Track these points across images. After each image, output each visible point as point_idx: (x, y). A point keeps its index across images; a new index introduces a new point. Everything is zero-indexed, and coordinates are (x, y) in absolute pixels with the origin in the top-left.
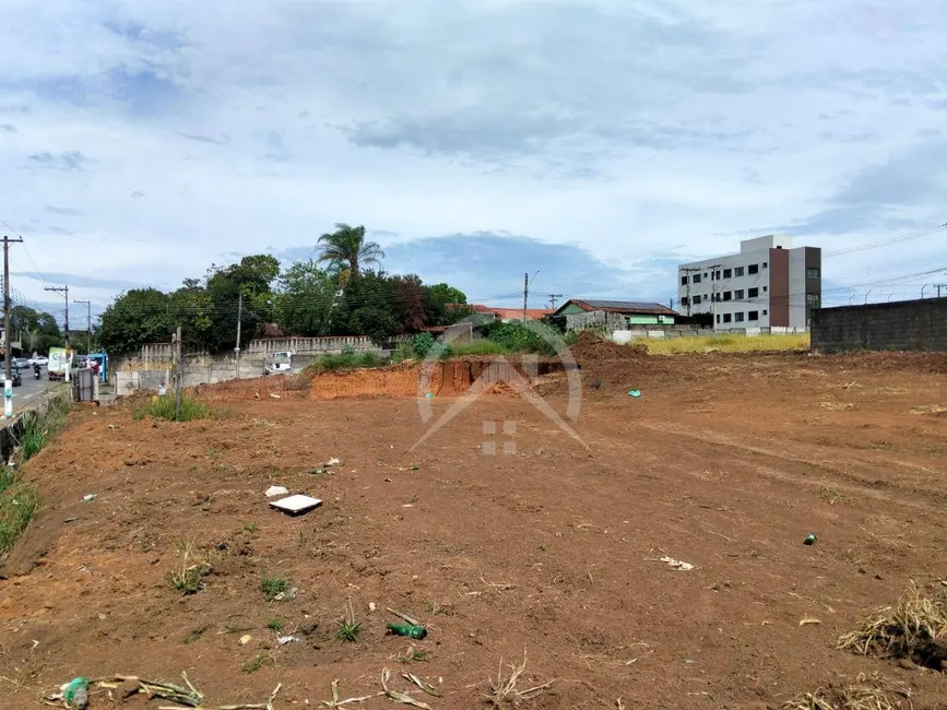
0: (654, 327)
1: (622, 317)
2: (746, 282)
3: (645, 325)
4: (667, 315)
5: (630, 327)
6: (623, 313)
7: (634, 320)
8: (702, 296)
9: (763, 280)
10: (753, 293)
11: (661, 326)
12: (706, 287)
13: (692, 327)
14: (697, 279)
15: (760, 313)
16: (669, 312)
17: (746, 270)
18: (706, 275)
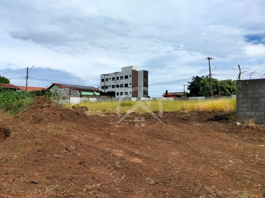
0: (91, 96)
1: (78, 91)
2: (124, 82)
3: (88, 95)
4: (97, 92)
5: (81, 96)
6: (78, 90)
7: (83, 93)
8: (109, 86)
9: (129, 81)
10: (126, 85)
11: (94, 96)
12: (110, 83)
13: (107, 97)
14: (107, 80)
15: (129, 93)
16: (97, 90)
17: (124, 78)
18: (110, 79)
